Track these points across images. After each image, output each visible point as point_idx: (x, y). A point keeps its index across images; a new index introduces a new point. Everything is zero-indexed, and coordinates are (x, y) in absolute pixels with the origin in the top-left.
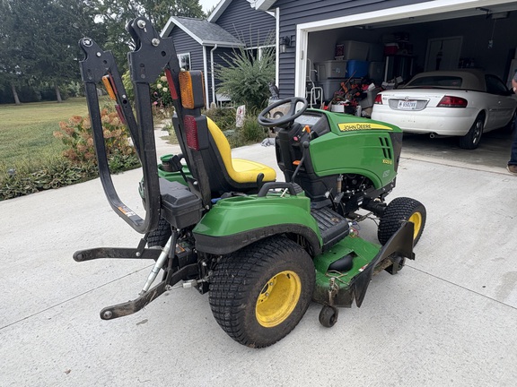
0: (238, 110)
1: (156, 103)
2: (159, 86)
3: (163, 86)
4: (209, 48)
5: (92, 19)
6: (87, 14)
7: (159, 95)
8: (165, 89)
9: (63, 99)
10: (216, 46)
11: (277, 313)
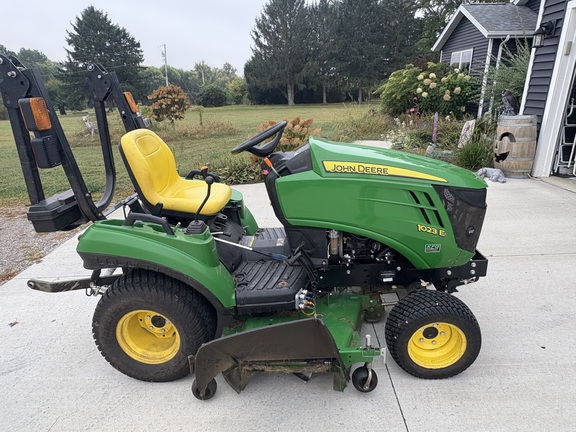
0: (465, 126)
1: (412, 110)
2: (419, 90)
3: (424, 90)
4: (497, 42)
5: (413, 15)
6: (406, 10)
7: (418, 102)
8: (425, 94)
9: (363, 100)
10: (508, 38)
11: (159, 353)
